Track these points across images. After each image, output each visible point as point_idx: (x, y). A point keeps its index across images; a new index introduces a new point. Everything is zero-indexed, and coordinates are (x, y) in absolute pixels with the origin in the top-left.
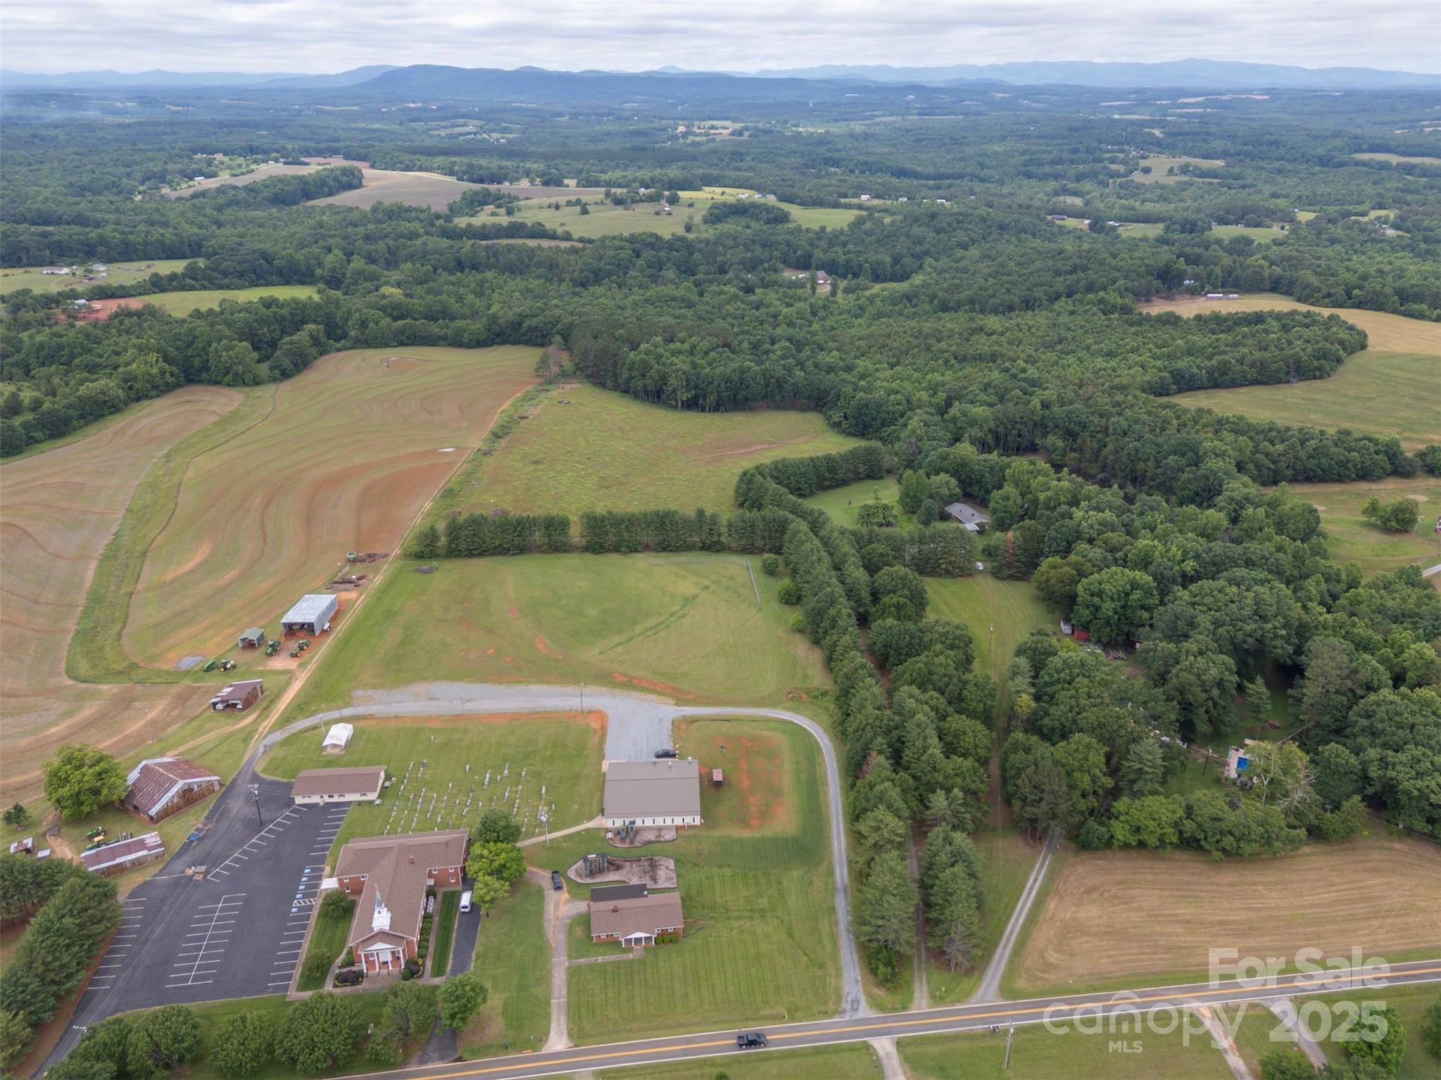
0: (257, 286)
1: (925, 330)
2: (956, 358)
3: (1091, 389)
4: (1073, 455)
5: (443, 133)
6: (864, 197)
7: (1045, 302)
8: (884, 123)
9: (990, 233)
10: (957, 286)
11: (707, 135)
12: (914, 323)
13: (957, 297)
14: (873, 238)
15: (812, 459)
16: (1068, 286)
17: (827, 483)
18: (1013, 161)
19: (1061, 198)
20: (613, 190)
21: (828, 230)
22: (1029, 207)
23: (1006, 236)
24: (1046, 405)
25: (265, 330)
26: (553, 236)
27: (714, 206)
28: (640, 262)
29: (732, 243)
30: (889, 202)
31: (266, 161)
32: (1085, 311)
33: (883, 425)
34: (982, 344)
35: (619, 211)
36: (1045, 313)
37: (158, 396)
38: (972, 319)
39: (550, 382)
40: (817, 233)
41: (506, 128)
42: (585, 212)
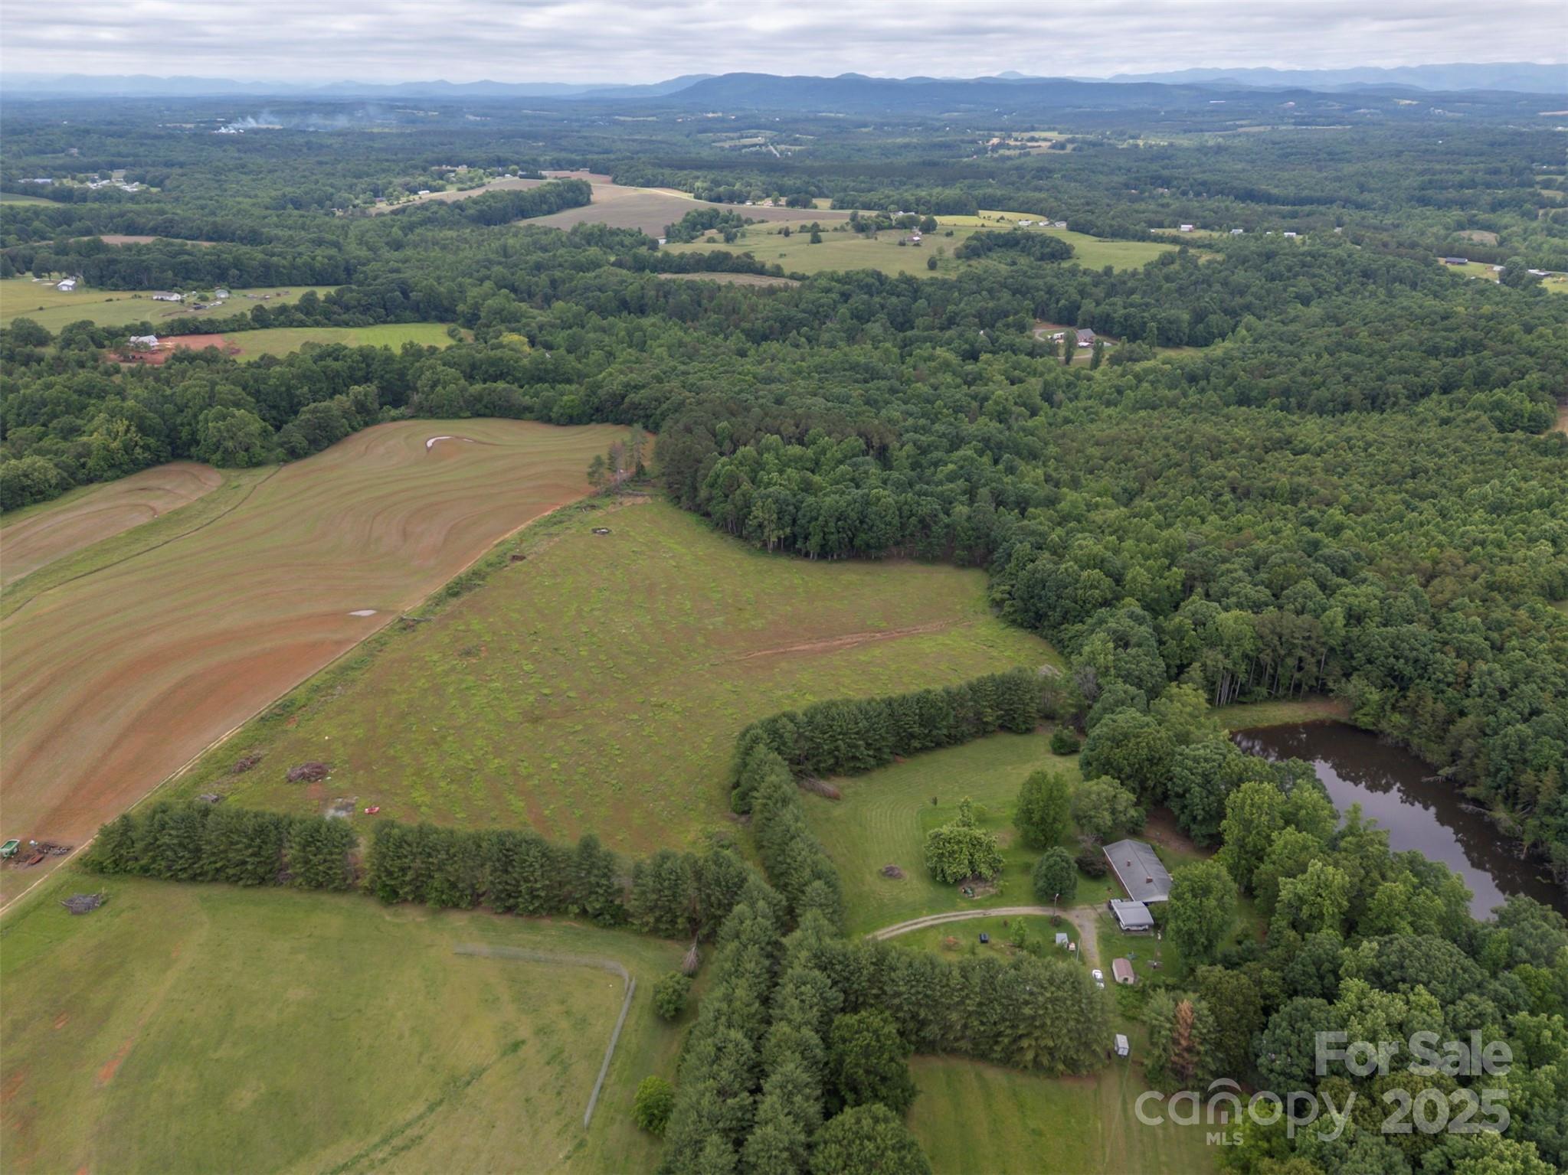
0: (385, 322)
1: (1198, 439)
2: (1234, 490)
3: (1449, 584)
4: (1396, 718)
5: (727, 145)
6: (1185, 228)
7: (1403, 401)
8: (1247, 134)
9: (1349, 281)
10: (1269, 365)
11: (1023, 147)
12: (1186, 423)
13: (1263, 383)
14: (1173, 286)
15: (889, 703)
16: (1446, 376)
17: (916, 744)
18: (1406, 183)
19: (1465, 234)
20: (861, 213)
21: (1116, 271)
22: (1413, 245)
23: (1371, 287)
24: (1355, 617)
25: (306, 389)
26: (760, 271)
27: (976, 237)
28: (843, 310)
29: (975, 287)
30: (1216, 235)
31: (502, 175)
32: (1468, 421)
33: (1065, 618)
34: (1281, 472)
35: (860, 240)
36: (1400, 417)
37: (118, 477)
38: (1277, 424)
39: (609, 493)
40: (1097, 275)
41: (796, 140)
42: (816, 240)
